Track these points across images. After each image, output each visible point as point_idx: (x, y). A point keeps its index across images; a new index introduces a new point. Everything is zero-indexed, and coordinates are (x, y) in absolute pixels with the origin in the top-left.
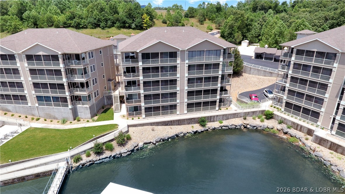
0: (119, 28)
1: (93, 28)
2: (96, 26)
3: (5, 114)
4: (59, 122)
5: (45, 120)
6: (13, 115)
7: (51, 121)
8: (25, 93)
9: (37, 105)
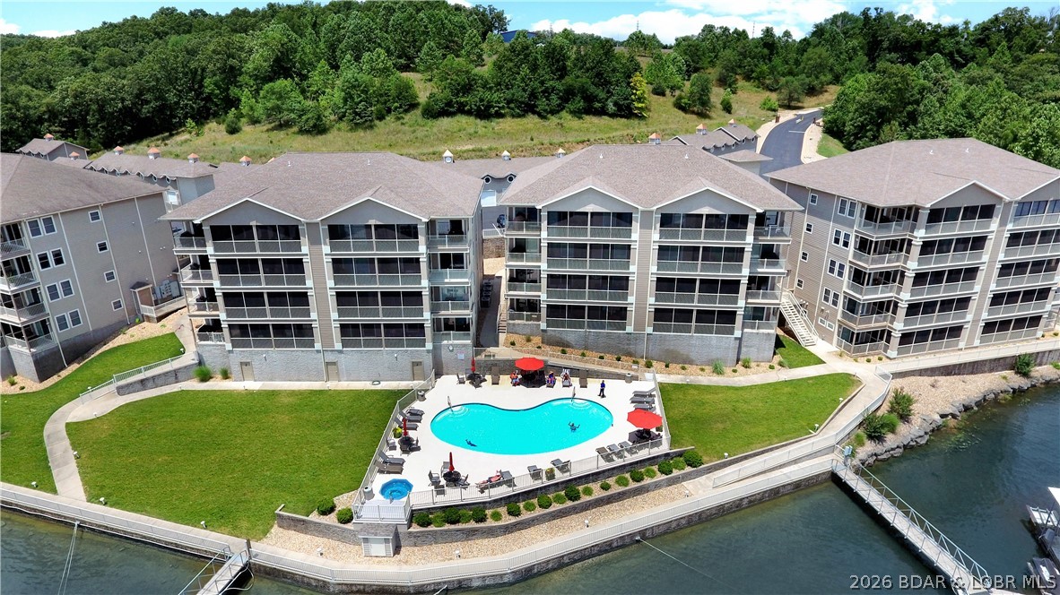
0: (578, 114)
1: (519, 116)
2: (528, 108)
3: (564, 352)
4: (702, 370)
5: (667, 366)
6: (583, 355)
7: (683, 368)
8: (629, 301)
9: (649, 330)
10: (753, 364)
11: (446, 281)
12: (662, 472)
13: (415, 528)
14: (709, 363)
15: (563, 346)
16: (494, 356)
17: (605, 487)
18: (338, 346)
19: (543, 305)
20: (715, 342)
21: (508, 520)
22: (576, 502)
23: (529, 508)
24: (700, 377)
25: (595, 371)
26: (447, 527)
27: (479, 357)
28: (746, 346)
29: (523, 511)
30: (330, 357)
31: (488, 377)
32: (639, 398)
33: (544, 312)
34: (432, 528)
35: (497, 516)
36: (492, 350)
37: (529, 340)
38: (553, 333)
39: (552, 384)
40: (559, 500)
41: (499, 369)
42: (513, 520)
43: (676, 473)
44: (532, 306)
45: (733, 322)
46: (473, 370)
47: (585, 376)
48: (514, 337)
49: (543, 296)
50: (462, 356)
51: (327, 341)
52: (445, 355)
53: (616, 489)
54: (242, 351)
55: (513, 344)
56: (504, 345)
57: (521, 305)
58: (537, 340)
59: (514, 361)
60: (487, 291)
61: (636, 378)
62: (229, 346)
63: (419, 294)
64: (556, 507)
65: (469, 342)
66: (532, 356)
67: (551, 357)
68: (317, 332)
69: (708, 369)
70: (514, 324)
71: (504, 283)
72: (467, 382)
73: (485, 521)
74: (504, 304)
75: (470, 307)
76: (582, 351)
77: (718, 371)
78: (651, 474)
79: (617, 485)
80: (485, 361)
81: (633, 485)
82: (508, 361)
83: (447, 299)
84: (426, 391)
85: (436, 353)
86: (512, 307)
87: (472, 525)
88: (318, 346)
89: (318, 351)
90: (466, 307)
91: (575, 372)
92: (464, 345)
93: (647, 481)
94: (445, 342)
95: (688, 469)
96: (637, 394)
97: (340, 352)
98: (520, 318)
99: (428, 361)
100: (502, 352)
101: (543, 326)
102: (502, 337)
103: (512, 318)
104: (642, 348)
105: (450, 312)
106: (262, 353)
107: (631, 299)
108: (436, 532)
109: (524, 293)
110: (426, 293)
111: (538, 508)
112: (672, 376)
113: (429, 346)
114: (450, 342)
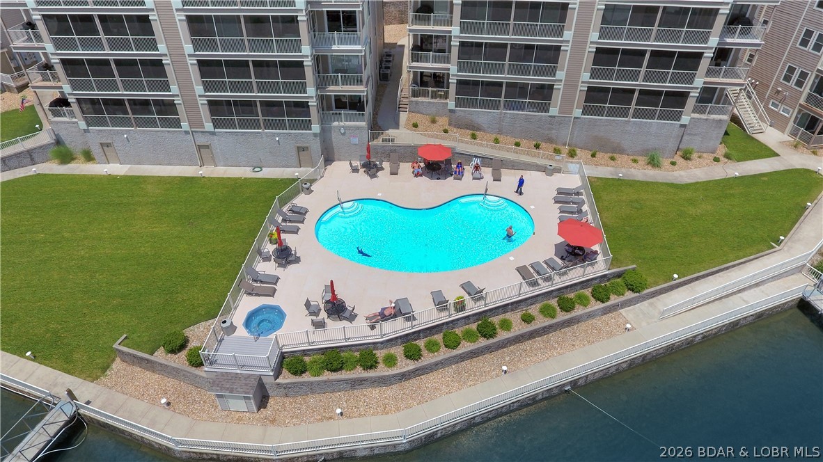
3: (474, 137)
4: (635, 161)
5: (593, 156)
6: (496, 141)
7: (612, 159)
8: (557, 77)
9: (578, 112)
10: (695, 156)
11: (334, 47)
12: (598, 299)
13: (287, 378)
14: (644, 152)
15: (474, 129)
16: (393, 140)
17: (527, 319)
18: (209, 126)
19: (453, 81)
20: (656, 129)
21: (405, 365)
22: (492, 341)
23: (432, 347)
24: (633, 170)
25: (511, 161)
26: (327, 376)
27: (375, 142)
28: (689, 134)
29: (425, 352)
30: (202, 140)
31: (386, 165)
32: (565, 197)
33: (453, 89)
34: (307, 378)
35: (390, 361)
36: (391, 132)
37: (434, 121)
38: (463, 114)
39: (459, 176)
40: (469, 336)
41: (399, 155)
42: (411, 365)
43: (614, 300)
44: (439, 80)
45: (682, 105)
46: (369, 157)
47: (498, 166)
48: (417, 118)
49: (453, 68)
50: (356, 141)
51: (195, 121)
52: (336, 138)
53: (541, 322)
54: (99, 131)
55: (415, 126)
56: (406, 127)
57: (425, 79)
58: (443, 121)
59: (416, 147)
60: (387, 63)
61: (558, 171)
62: (83, 125)
63: (300, 65)
64: (466, 347)
65: (363, 124)
66: (438, 142)
67: (459, 142)
68: (181, 110)
69: (642, 160)
70: (417, 102)
71: (407, 52)
72: (362, 170)
73: (376, 367)
74: (406, 79)
75: (365, 81)
76: (494, 136)
77: (653, 163)
78: (583, 301)
79: (541, 317)
80: (383, 146)
81: (562, 316)
82: (410, 147)
83: (337, 71)
84: (312, 181)
85: (325, 136)
86: (415, 82)
87: (359, 373)
88: (185, 126)
89: (187, 132)
90: (360, 81)
91: (487, 161)
92: (358, 128)
93: (579, 311)
94: (336, 124)
95: (629, 295)
96: (560, 191)
97: (213, 133)
98: (425, 94)
99: (316, 146)
100: (402, 135)
101: (451, 104)
102: (403, 117)
103: (415, 94)
104: (566, 134)
105: (339, 88)
106: (123, 133)
107: (561, 74)
108: (312, 383)
109: (429, 65)
110: (308, 62)
111: (443, 349)
112: (600, 168)
113: (316, 128)
114: (342, 124)
